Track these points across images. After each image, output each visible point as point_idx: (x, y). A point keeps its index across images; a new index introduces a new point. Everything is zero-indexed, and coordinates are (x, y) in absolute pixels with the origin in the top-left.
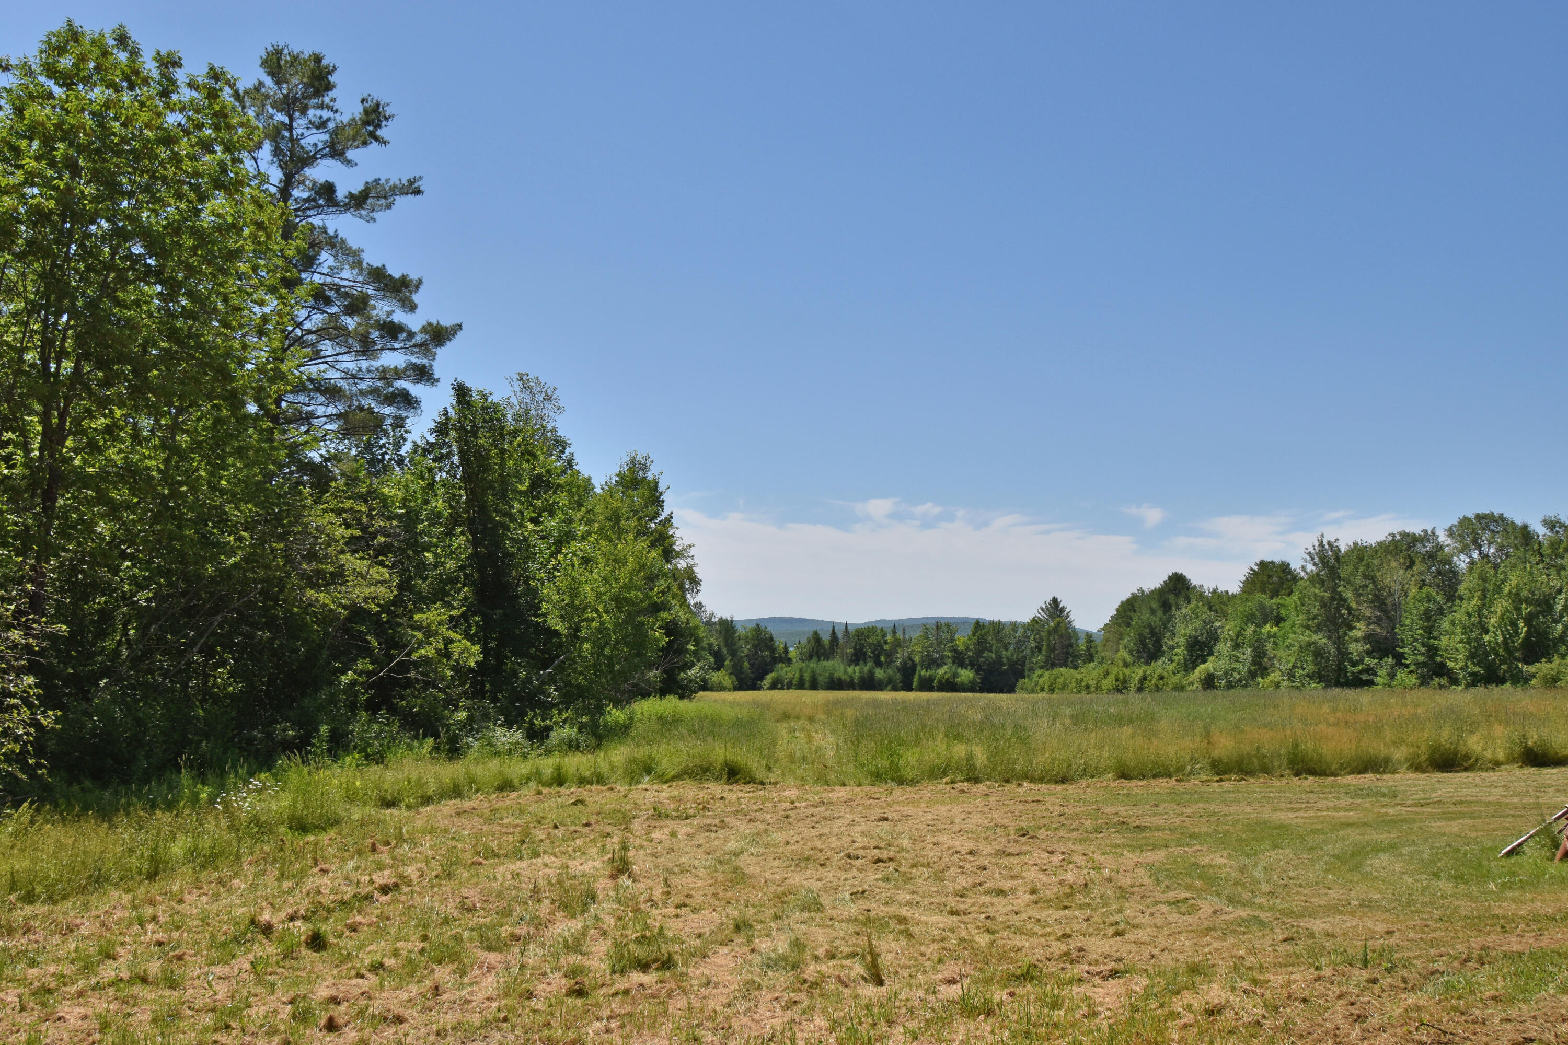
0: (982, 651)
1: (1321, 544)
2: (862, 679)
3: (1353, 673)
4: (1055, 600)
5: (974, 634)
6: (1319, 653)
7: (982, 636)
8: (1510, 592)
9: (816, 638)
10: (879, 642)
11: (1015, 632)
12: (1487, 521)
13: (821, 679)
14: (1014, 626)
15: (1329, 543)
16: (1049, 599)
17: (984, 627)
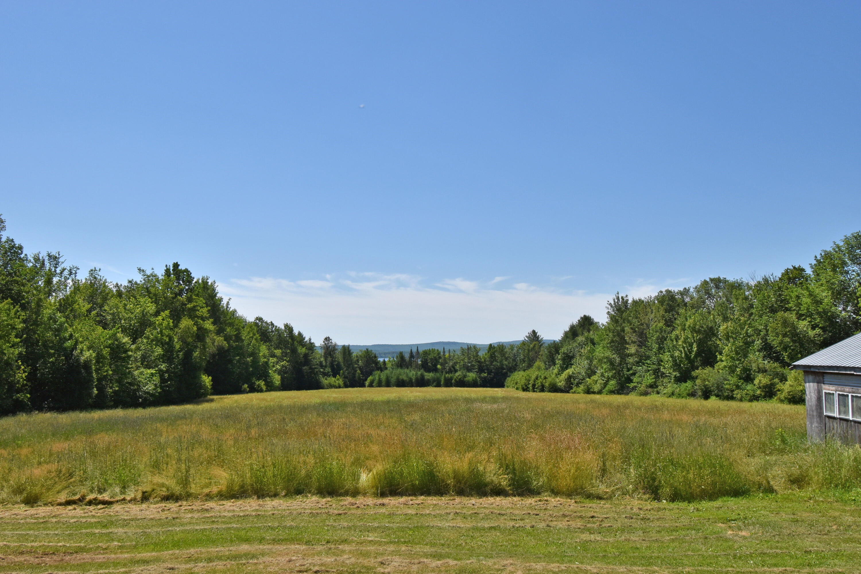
0: (492, 362)
1: (618, 298)
2: (417, 379)
3: (627, 375)
4: (534, 332)
5: (488, 352)
6: (611, 363)
7: (494, 353)
8: (689, 326)
9: (401, 356)
10: (435, 357)
11: (512, 350)
12: (717, 282)
13: (393, 380)
14: (512, 346)
15: (622, 298)
16: (530, 331)
17: (494, 347)
